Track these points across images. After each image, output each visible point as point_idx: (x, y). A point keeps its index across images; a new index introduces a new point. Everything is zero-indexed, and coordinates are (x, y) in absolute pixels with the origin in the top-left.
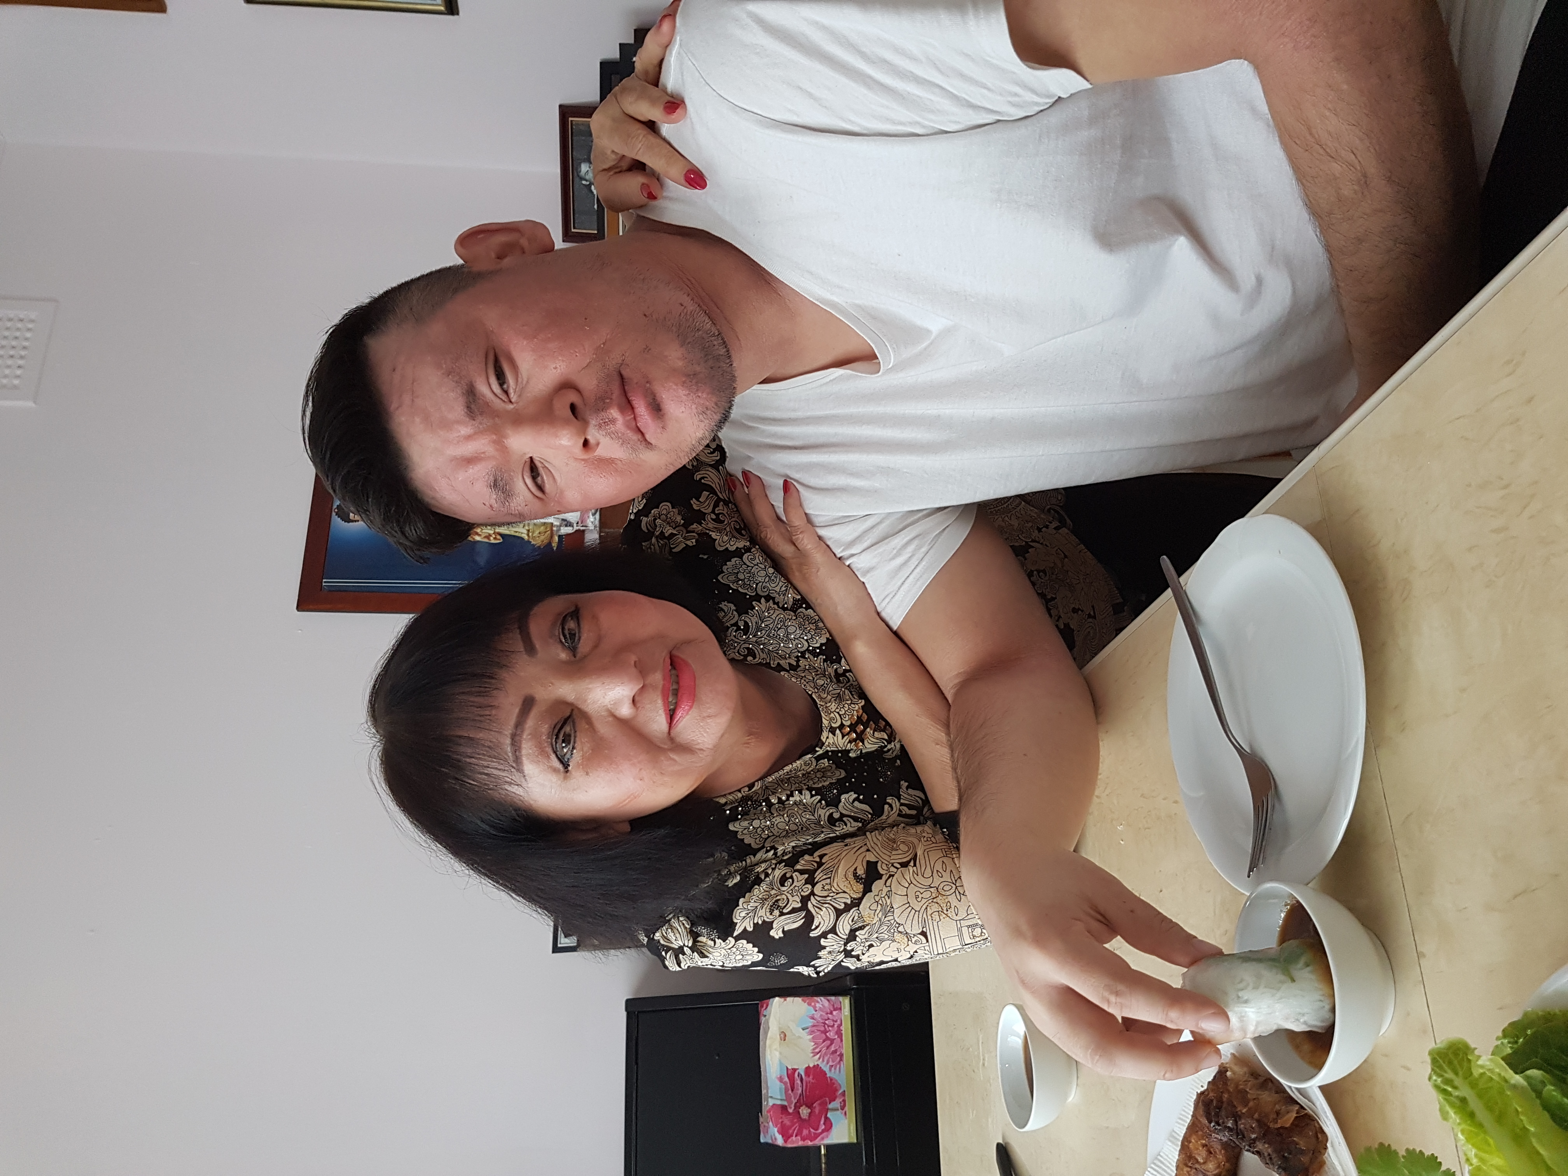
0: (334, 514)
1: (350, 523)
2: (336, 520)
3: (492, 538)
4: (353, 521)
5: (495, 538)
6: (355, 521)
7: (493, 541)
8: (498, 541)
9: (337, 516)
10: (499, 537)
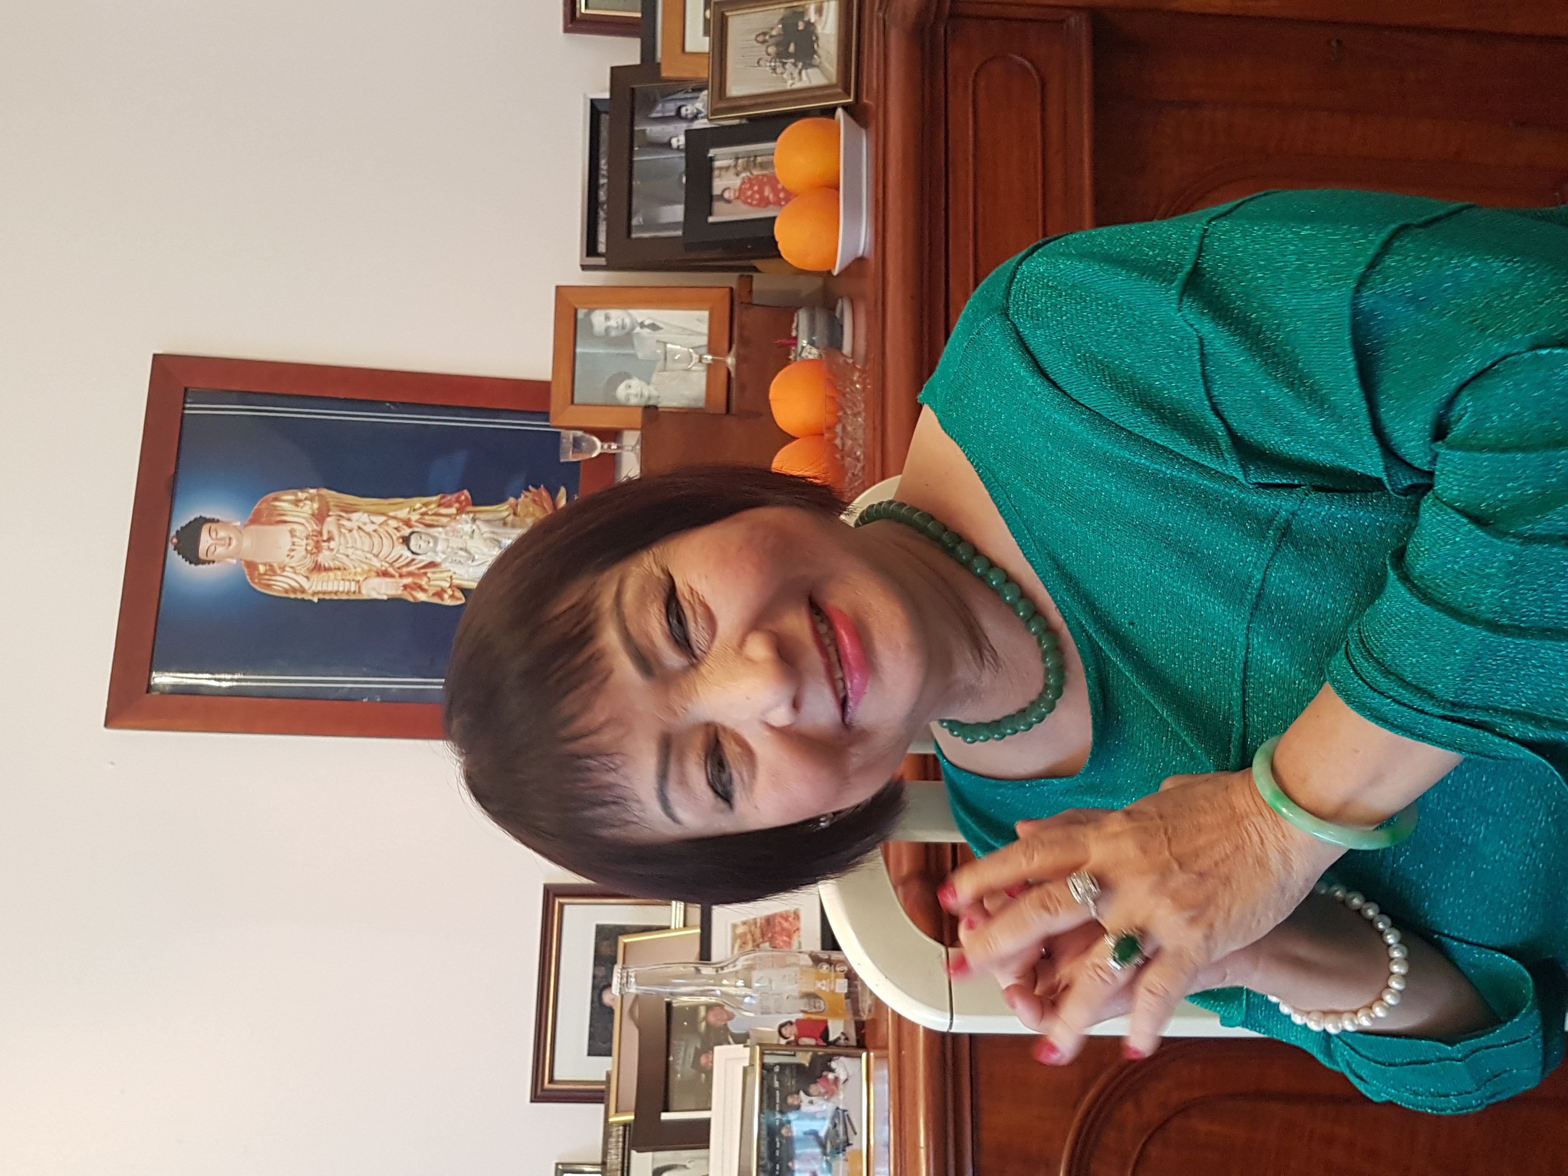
0: (171, 547)
1: (200, 566)
2: (175, 559)
3: (446, 596)
4: (204, 562)
5: (452, 597)
6: (209, 562)
7: (448, 602)
8: (459, 603)
9: (176, 552)
10: (459, 594)
